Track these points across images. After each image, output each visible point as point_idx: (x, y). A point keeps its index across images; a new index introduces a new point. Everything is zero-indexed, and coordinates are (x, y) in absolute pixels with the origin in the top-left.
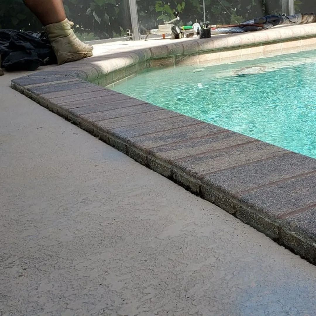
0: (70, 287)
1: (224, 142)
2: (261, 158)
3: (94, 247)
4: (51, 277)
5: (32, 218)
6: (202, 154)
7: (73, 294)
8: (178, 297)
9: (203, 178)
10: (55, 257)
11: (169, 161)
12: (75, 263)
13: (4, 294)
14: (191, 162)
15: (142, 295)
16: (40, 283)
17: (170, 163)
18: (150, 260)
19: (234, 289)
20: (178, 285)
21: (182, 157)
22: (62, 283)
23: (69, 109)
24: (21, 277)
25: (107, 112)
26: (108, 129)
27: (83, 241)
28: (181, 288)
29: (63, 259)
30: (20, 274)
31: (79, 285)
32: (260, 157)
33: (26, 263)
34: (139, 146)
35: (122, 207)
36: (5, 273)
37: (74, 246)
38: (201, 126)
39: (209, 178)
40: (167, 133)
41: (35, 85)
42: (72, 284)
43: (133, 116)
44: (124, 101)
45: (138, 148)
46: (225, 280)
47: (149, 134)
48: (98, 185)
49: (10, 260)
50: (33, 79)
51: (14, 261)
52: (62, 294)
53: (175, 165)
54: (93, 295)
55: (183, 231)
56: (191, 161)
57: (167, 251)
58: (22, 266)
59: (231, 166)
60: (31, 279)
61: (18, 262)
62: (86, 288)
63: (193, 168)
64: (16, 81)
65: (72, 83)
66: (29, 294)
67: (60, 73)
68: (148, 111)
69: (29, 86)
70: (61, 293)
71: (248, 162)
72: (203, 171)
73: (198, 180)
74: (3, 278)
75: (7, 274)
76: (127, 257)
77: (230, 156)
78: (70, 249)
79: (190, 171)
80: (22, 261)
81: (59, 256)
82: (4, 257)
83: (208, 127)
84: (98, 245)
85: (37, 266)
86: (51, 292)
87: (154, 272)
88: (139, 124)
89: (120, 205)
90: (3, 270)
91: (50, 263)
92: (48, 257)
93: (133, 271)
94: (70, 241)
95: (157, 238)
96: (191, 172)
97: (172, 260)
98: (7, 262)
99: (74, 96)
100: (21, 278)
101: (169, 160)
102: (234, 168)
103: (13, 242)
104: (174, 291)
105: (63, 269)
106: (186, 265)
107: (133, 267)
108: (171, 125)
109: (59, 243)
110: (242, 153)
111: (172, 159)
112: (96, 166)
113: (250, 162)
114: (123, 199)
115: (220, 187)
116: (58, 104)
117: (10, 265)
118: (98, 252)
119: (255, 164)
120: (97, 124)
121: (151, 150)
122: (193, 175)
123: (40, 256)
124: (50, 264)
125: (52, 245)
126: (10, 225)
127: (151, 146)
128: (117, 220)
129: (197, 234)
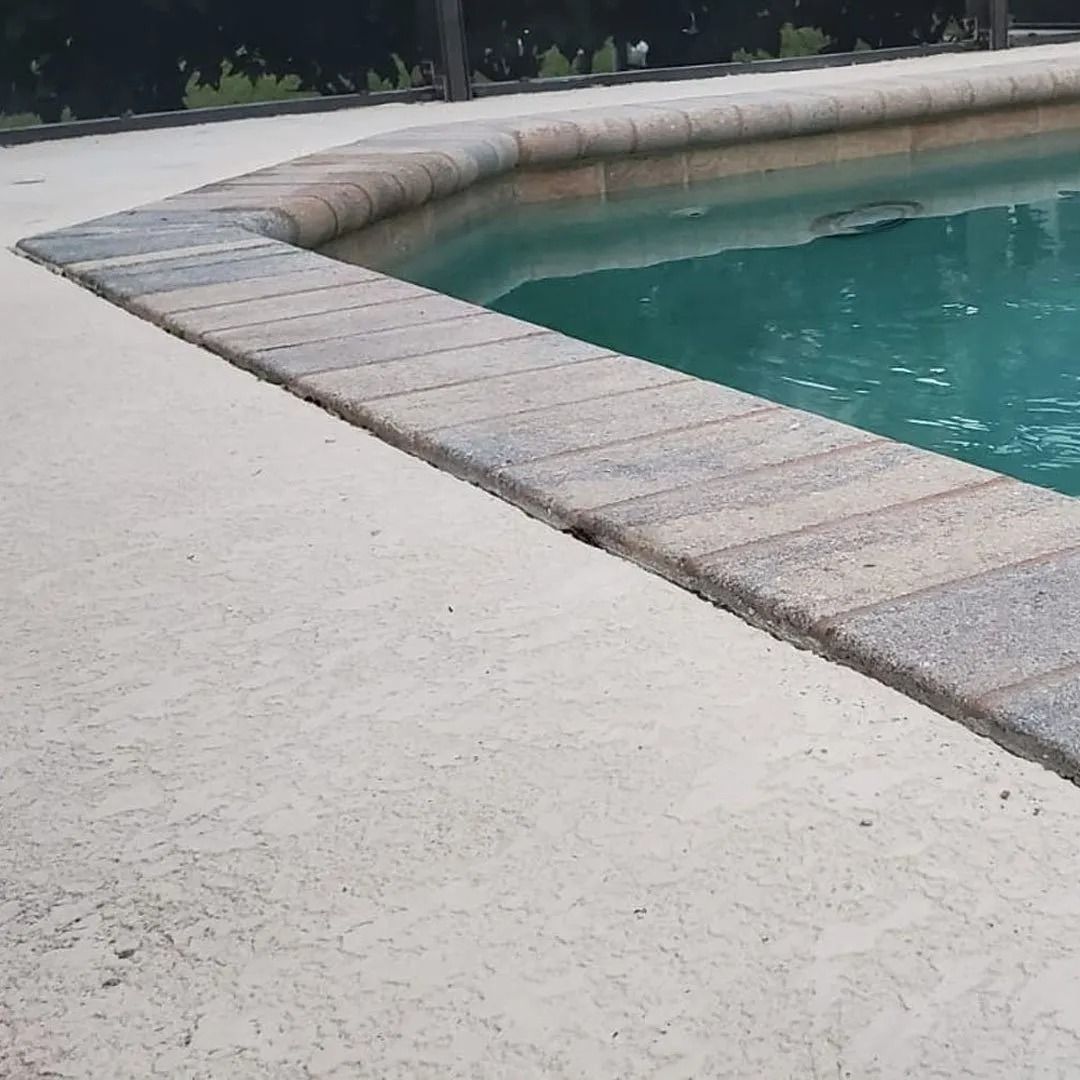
0: (329, 1028)
1: (878, 486)
2: (1037, 550)
3: (413, 858)
4: (244, 989)
5: (139, 741)
6: (804, 530)
7: (347, 1063)
8: (805, 1069)
9: (830, 632)
10: (250, 901)
11: (683, 560)
12: (338, 925)
13: (43, 1064)
14: (767, 566)
15: (649, 1063)
16: (200, 1016)
17: (685, 567)
18: (657, 910)
19: (1040, 1034)
20: (798, 1017)
21: (728, 546)
22: (296, 1013)
23: (249, 352)
24: (111, 988)
25: (402, 365)
26: (416, 433)
27: (364, 830)
28: (812, 1030)
29: (286, 907)
30: (109, 976)
31: (369, 1024)
32: (1034, 545)
33: (131, 928)
34: (550, 500)
35: (504, 691)
36: (41, 969)
37: (327, 855)
38: (771, 421)
39: (855, 632)
40: (648, 447)
41: (109, 262)
42: (338, 1015)
43: (507, 382)
44: (460, 321)
45: (547, 508)
46: (994, 994)
47: (581, 450)
48: (395, 606)
49: (62, 915)
50: (96, 238)
51: (77, 920)
52: (299, 1062)
53: (708, 577)
54: (436, 1066)
55: (770, 789)
56: (768, 561)
57: (721, 873)
58: (113, 942)
59: (931, 582)
60: (158, 999)
61: (94, 923)
62: (399, 1036)
63: (783, 591)
64: (35, 245)
65: (246, 254)
66: (153, 1066)
67: (195, 216)
68: (558, 361)
69: (85, 263)
70: (293, 1056)
71: (991, 565)
72: (827, 601)
73: (810, 638)
74: (36, 994)
75: (50, 975)
76: (557, 897)
77: (915, 539)
78: (311, 865)
79: (775, 602)
80: (112, 918)
81: (268, 897)
82: (30, 901)
83: (803, 426)
84: (428, 850)
85: (179, 937)
86: (248, 1054)
87: (683, 962)
88: (534, 410)
89: (496, 685)
90: (32, 957)
91: (233, 925)
92: (222, 900)
93: (591, 956)
94: (306, 834)
95: (669, 817)
96: (781, 605)
97: (747, 909)
98: (47, 925)
99: (264, 301)
100: (114, 993)
101: (680, 556)
102: (944, 588)
103: (70, 839)
104: (786, 1045)
105: (292, 953)
106: (813, 933)
107: (588, 941)
108: (659, 417)
109: (261, 838)
110: (959, 530)
111: (693, 553)
112: (373, 534)
113: (1001, 565)
114: (502, 661)
115: (911, 669)
116: (204, 333)
117: (64, 938)
118: (432, 879)
119: (1023, 575)
120: (369, 412)
121: (600, 515)
122: (788, 618)
123: (187, 897)
124: (234, 932)
125: (234, 850)
126: (46, 768)
127: (599, 500)
128: (493, 745)
129: (831, 801)
